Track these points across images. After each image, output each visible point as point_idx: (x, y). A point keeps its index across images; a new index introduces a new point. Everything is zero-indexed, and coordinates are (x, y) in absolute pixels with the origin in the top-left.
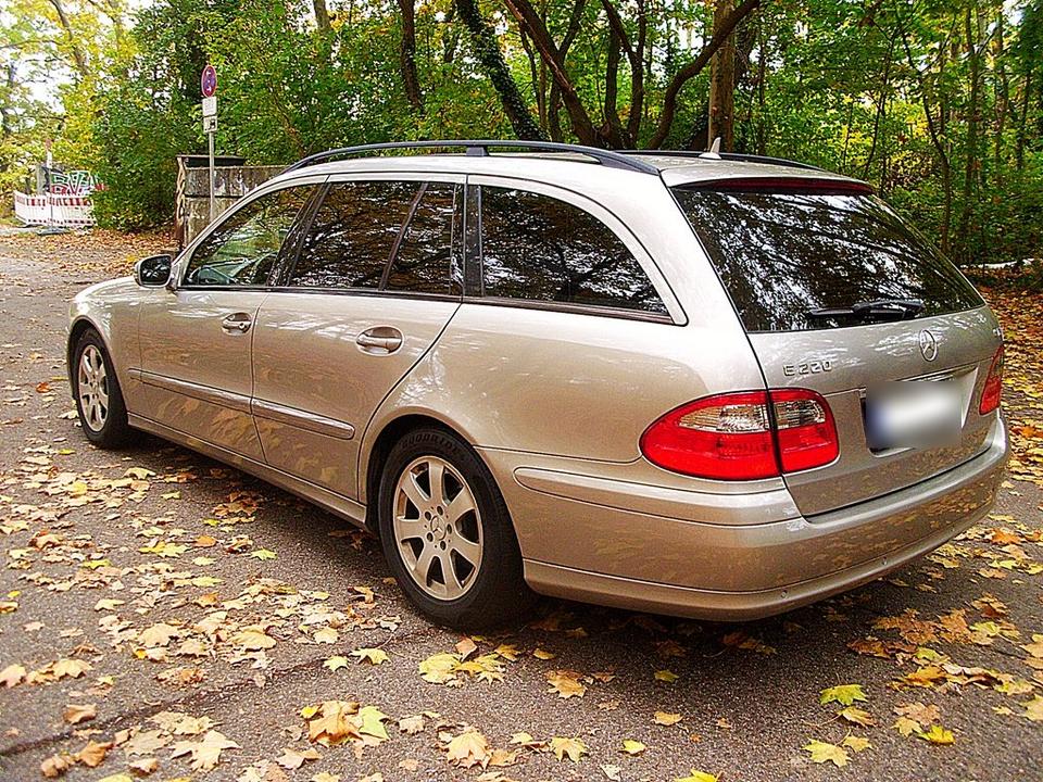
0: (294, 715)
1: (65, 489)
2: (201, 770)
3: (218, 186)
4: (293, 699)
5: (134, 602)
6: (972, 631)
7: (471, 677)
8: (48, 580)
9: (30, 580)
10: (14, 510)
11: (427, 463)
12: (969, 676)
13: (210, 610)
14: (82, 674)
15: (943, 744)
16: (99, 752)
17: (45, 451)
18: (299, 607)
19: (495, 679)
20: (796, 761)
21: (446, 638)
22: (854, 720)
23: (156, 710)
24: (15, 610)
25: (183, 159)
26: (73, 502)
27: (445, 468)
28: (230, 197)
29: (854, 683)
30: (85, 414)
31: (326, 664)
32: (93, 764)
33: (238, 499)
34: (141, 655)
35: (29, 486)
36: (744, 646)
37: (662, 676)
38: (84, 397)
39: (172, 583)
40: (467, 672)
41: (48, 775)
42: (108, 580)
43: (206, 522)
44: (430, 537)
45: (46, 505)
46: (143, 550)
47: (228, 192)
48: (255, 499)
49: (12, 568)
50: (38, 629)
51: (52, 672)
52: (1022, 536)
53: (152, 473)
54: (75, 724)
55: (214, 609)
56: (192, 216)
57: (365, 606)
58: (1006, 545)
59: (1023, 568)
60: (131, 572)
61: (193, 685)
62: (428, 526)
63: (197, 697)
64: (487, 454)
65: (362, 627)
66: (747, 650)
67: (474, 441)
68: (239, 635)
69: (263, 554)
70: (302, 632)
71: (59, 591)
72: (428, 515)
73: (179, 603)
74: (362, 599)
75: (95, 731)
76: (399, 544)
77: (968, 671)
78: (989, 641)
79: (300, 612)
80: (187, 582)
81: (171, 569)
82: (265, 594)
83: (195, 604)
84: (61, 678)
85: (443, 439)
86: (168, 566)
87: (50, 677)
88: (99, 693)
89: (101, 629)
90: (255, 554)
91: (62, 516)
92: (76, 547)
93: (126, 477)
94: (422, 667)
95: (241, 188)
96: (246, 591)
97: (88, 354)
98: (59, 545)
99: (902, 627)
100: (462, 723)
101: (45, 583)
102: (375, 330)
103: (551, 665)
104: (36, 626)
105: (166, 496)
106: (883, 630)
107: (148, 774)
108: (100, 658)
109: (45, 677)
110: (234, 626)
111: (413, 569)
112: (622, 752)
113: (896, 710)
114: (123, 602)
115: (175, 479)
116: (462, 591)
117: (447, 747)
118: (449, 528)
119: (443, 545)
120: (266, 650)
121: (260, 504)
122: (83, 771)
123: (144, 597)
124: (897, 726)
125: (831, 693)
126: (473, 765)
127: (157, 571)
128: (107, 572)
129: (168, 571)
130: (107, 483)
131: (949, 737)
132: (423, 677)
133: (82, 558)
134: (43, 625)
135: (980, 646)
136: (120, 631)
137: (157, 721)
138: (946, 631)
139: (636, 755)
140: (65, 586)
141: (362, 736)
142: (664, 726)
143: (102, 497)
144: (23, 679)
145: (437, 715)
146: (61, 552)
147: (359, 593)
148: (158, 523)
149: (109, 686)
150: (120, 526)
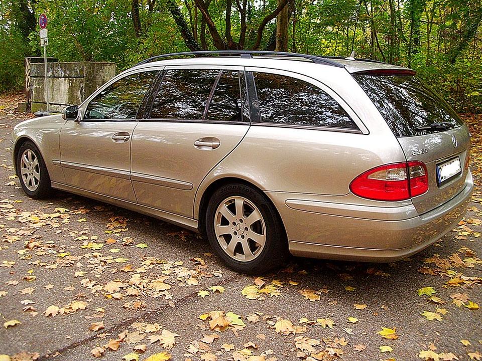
0: (197, 319)
1: (29, 220)
2: (168, 348)
3: (48, 72)
4: (192, 312)
5: (92, 272)
6: (464, 262)
7: (267, 295)
8: (45, 264)
9: (35, 264)
10: (8, 231)
11: (234, 200)
12: (473, 281)
13: (130, 274)
14: (86, 308)
15: (475, 309)
16: (117, 344)
17: (8, 202)
18: (171, 269)
19: (278, 296)
20: (421, 320)
21: (246, 279)
22: (437, 302)
23: (131, 322)
24: (36, 279)
25: (28, 59)
26: (35, 226)
27: (244, 201)
28: (55, 77)
29: (428, 287)
30: (25, 183)
31: (199, 294)
32: (116, 349)
33: (115, 220)
34: (110, 297)
35: (9, 219)
36: (377, 273)
37: (349, 289)
38: (23, 175)
39: (105, 262)
40: (264, 293)
41: (96, 356)
42: (73, 262)
43: (106, 232)
44: (235, 233)
45: (22, 228)
46: (82, 247)
47: (53, 74)
48: (124, 220)
49: (22, 259)
50: (52, 287)
51: (71, 308)
52: (466, 222)
53: (68, 210)
54: (96, 331)
55: (133, 273)
56: (34, 86)
57: (202, 267)
58: (460, 226)
59: (472, 235)
60: (83, 258)
61: (142, 309)
62: (235, 228)
63: (146, 314)
64: (271, 194)
65: (206, 276)
66: (378, 275)
67: (263, 188)
68: (151, 285)
69: (142, 246)
70: (180, 281)
71: (52, 269)
72: (234, 224)
73: (114, 271)
74: (200, 264)
75: (107, 334)
76: (218, 237)
77: (472, 278)
78: (473, 266)
79: (174, 271)
80: (112, 261)
81: (101, 255)
82: (153, 264)
83: (122, 271)
84: (77, 310)
85: (244, 188)
86: (99, 254)
87: (71, 310)
88: (99, 316)
89: (83, 286)
90: (138, 246)
91: (34, 233)
92: (49, 247)
93: (56, 212)
94: (243, 293)
95: (60, 73)
96: (143, 263)
97: (26, 154)
98: (40, 247)
99: (435, 262)
100: (275, 316)
101: (43, 266)
102: (204, 138)
103: (299, 287)
104: (51, 286)
105: (80, 221)
106: (429, 263)
107: (144, 352)
108: (91, 300)
109: (69, 310)
110: (146, 280)
111: (225, 248)
112: (349, 322)
113: (450, 296)
114: (87, 272)
115: (79, 212)
116: (254, 257)
117: (274, 327)
118: (246, 229)
119: (243, 237)
120: (168, 290)
121: (127, 222)
122: (112, 353)
123: (95, 269)
124: (454, 303)
125: (422, 291)
126: (289, 334)
127: (96, 257)
128: (72, 259)
129: (100, 256)
130: (48, 215)
131: (476, 306)
132: (246, 297)
133: (55, 252)
134: (53, 286)
135: (470, 268)
136: (93, 286)
137: (134, 327)
138: (454, 263)
139: (355, 323)
140: (54, 266)
141: (234, 326)
142: (361, 310)
143: (49, 222)
144: (59, 313)
145: (262, 314)
146: (42, 250)
147: (197, 261)
148: (83, 234)
149: (102, 312)
150: (65, 236)
